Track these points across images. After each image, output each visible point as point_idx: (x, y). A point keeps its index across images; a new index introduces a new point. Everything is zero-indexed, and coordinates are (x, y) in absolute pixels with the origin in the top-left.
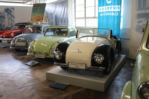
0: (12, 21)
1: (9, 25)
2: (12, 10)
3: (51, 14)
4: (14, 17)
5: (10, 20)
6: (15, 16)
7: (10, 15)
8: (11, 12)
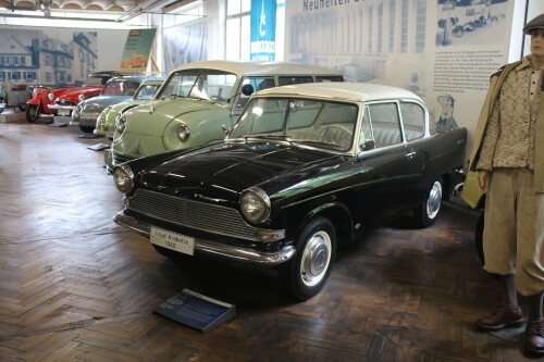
0: (91, 67)
1: (82, 76)
2: (90, 38)
3: (182, 53)
4: (96, 57)
5: (85, 64)
6: (98, 54)
7: (85, 52)
8: (89, 42)
